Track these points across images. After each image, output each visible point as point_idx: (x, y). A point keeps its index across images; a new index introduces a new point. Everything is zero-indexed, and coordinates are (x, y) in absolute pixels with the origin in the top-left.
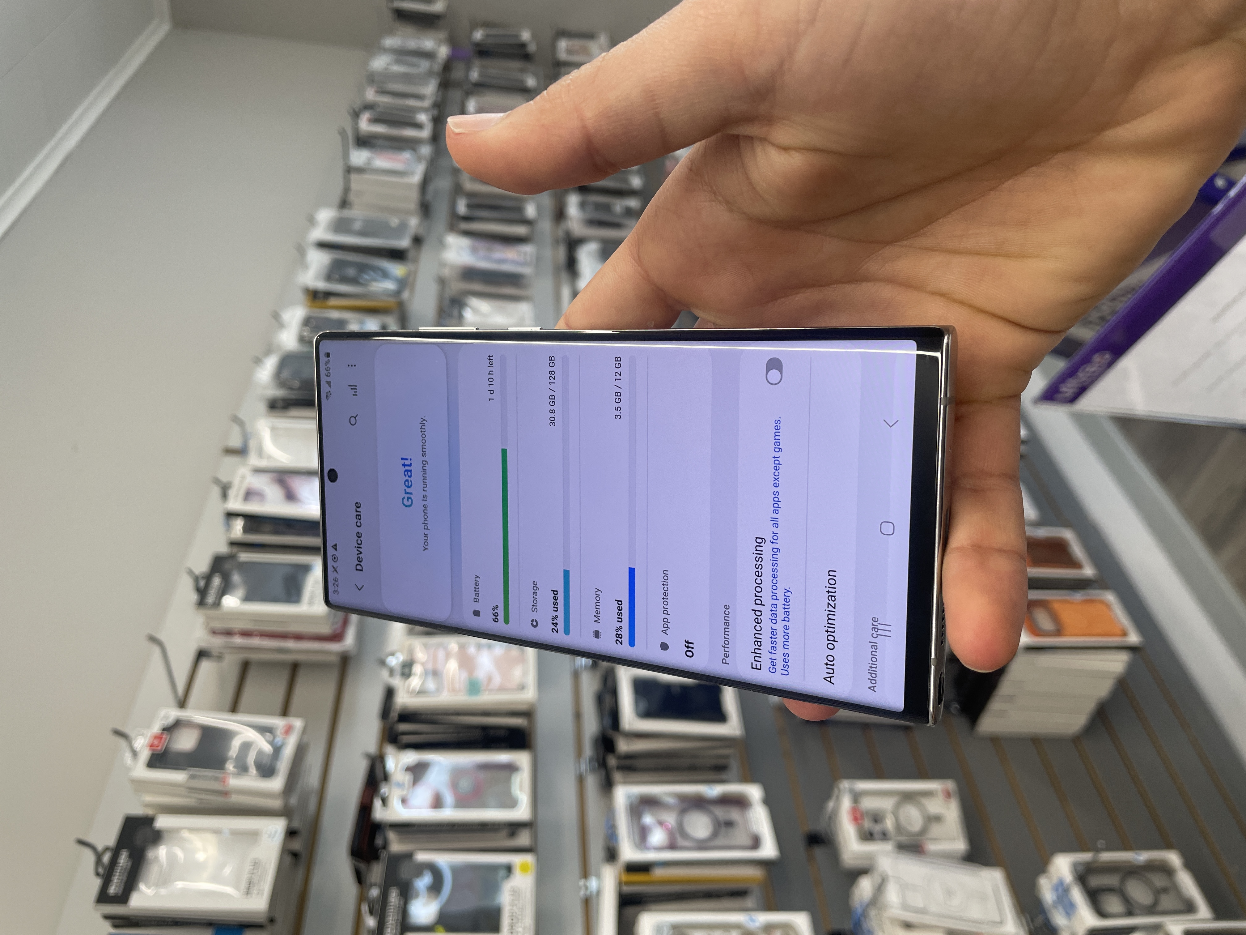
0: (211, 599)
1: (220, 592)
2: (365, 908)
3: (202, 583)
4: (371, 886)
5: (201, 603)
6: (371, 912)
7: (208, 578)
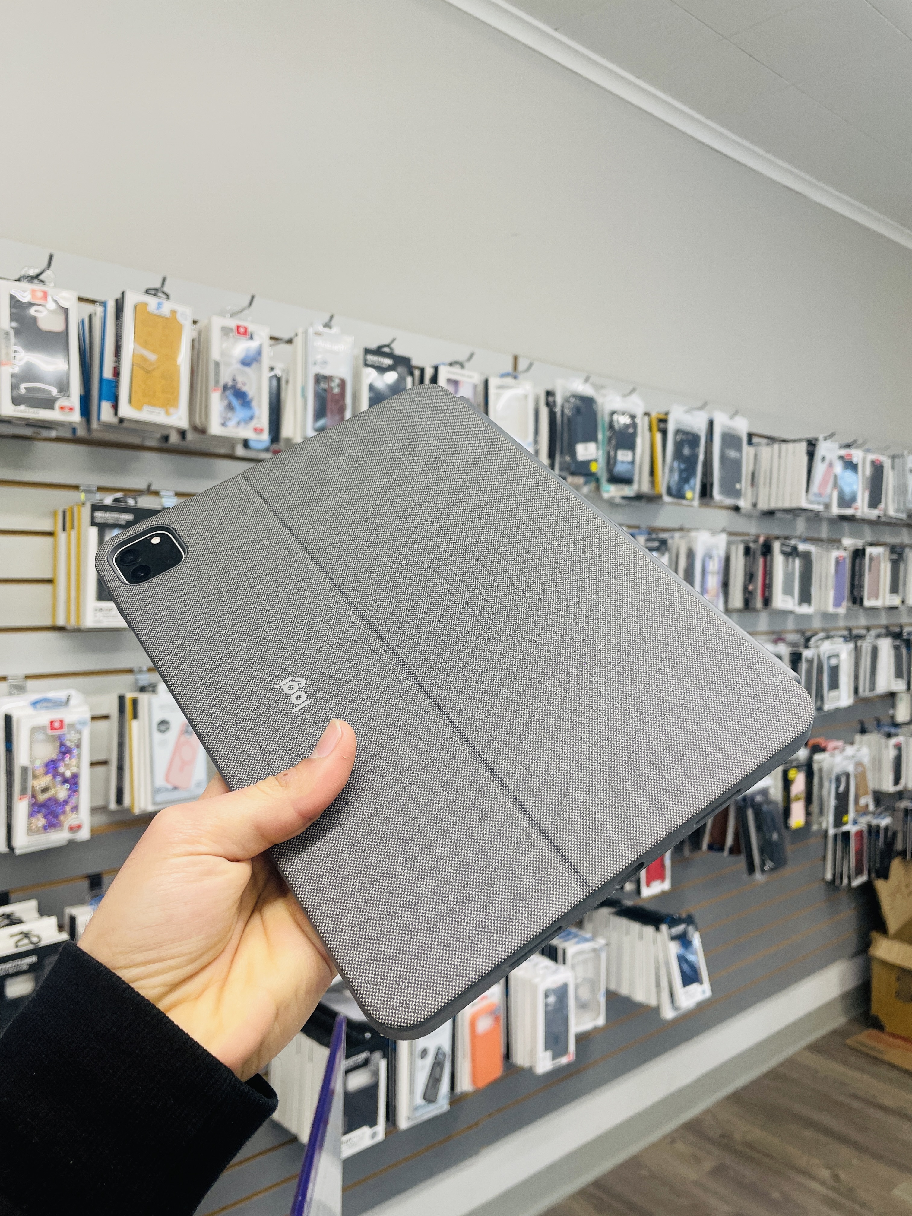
0: (371, 358)
1: (377, 364)
2: (119, 495)
3: (386, 350)
4: (135, 499)
5: (367, 351)
6: (116, 500)
7: (390, 355)
